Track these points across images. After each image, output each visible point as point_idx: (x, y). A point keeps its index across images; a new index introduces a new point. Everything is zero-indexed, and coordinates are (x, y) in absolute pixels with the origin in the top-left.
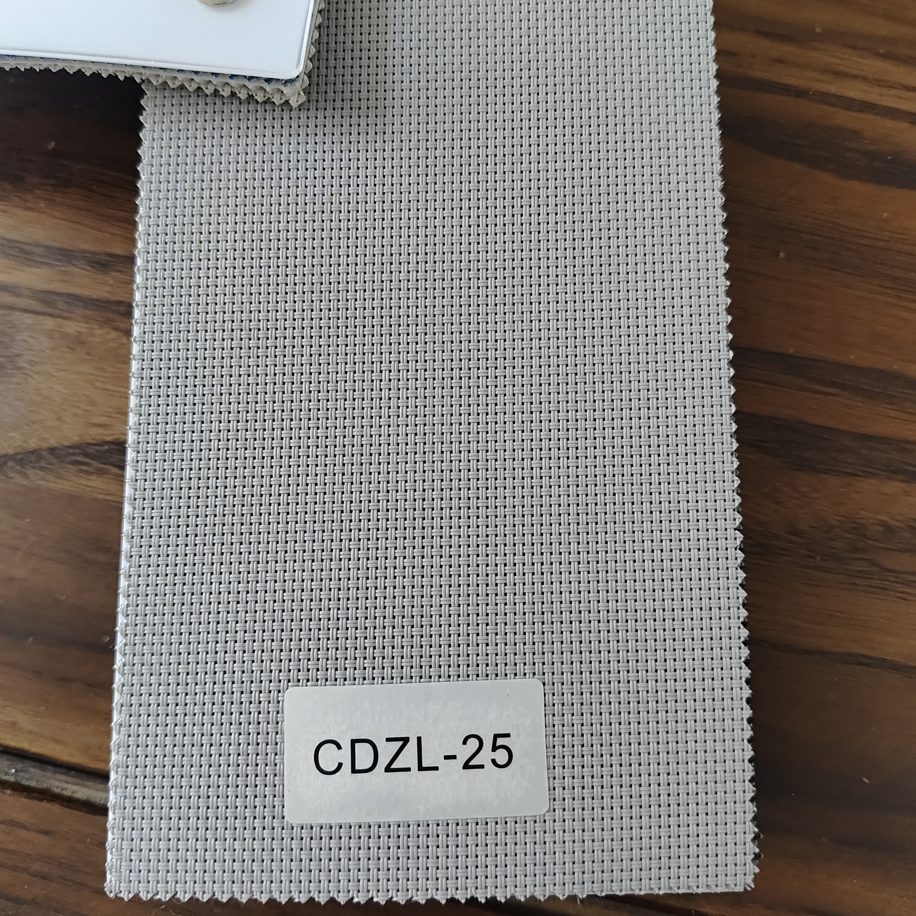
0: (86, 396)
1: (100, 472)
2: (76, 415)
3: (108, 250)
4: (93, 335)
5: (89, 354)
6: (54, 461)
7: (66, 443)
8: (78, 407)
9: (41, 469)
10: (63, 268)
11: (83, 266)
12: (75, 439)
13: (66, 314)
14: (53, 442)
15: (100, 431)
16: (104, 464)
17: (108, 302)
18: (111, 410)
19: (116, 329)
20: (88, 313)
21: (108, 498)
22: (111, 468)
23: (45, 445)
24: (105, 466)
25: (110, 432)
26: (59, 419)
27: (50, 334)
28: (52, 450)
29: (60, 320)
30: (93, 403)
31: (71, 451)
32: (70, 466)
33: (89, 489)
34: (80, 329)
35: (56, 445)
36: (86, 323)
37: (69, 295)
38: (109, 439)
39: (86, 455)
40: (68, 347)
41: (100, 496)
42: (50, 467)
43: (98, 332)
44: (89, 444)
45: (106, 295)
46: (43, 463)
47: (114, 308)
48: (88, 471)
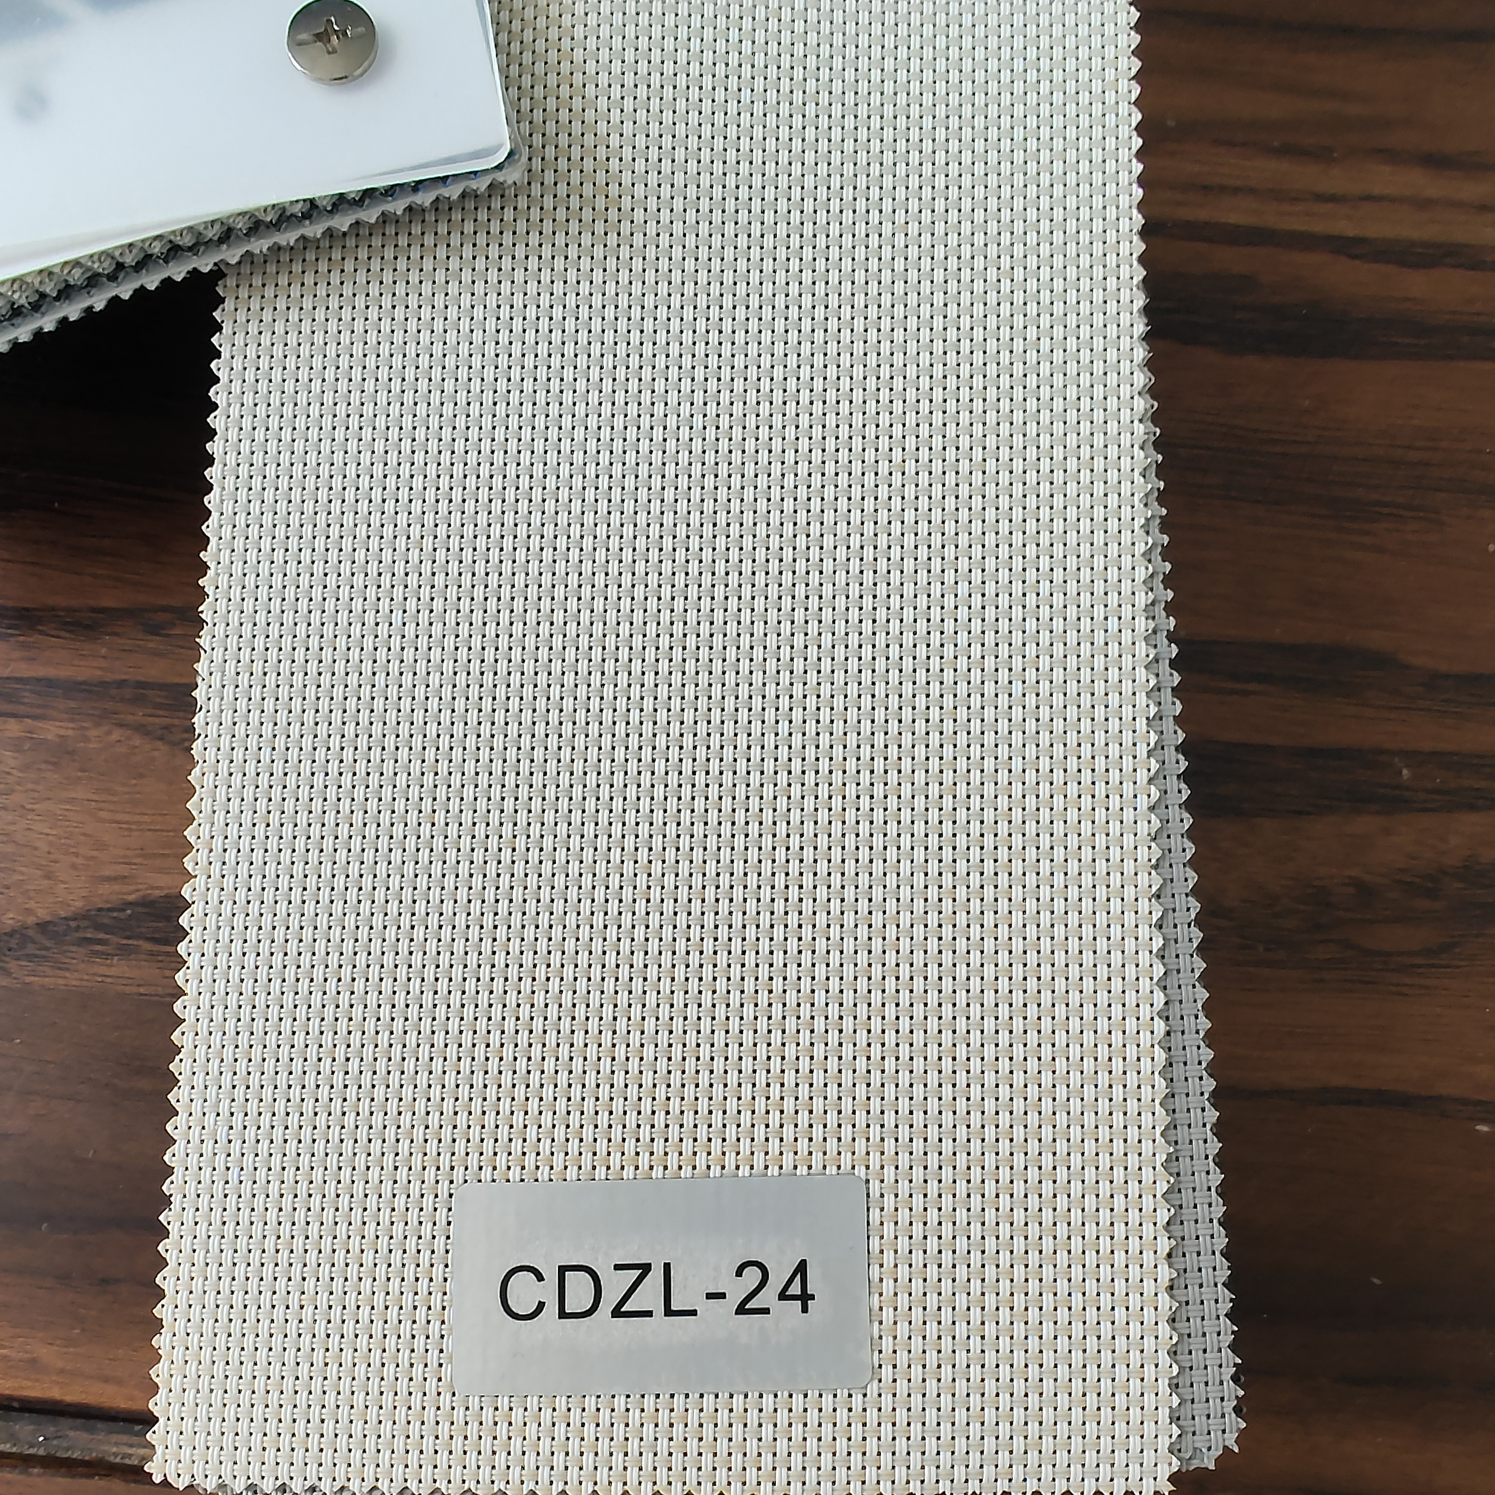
0: (84, 835)
1: (125, 952)
2: (74, 867)
3: (92, 603)
4: (87, 740)
5: (82, 770)
6: (48, 944)
7: (63, 914)
8: (76, 855)
9: (30, 957)
10: (22, 638)
11: (54, 633)
12: (79, 904)
13: (39, 711)
14: (43, 914)
15: (117, 887)
16: (129, 938)
17: (103, 684)
18: (128, 853)
19: (121, 725)
20: (73, 704)
21: (142, 990)
22: (140, 943)
23: (31, 920)
24: (130, 942)
25: (131, 888)
26: (48, 877)
27: (17, 746)
28: (43, 926)
29: (29, 721)
30: (101, 846)
31: (73, 924)
32: (74, 949)
33: (109, 980)
34: (62, 732)
35: (48, 918)
36: (72, 720)
37: (38, 680)
38: (132, 898)
39: (98, 927)
40: (46, 762)
41: (128, 990)
42: (44, 953)
43: (93, 733)
44: (100, 910)
45: (99, 673)
46: (31, 949)
47: (114, 692)
48: (103, 953)
